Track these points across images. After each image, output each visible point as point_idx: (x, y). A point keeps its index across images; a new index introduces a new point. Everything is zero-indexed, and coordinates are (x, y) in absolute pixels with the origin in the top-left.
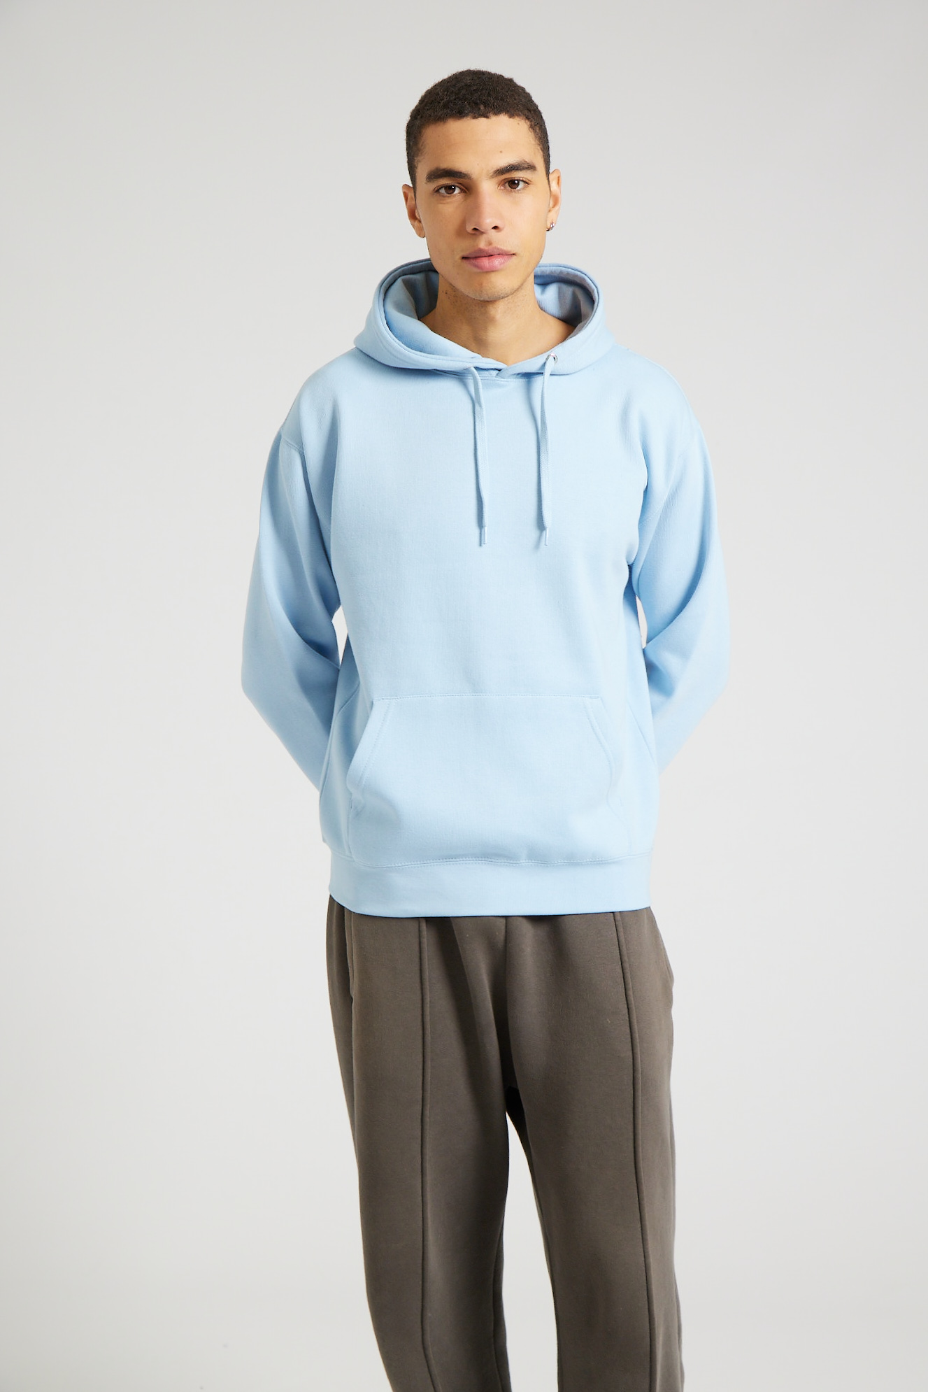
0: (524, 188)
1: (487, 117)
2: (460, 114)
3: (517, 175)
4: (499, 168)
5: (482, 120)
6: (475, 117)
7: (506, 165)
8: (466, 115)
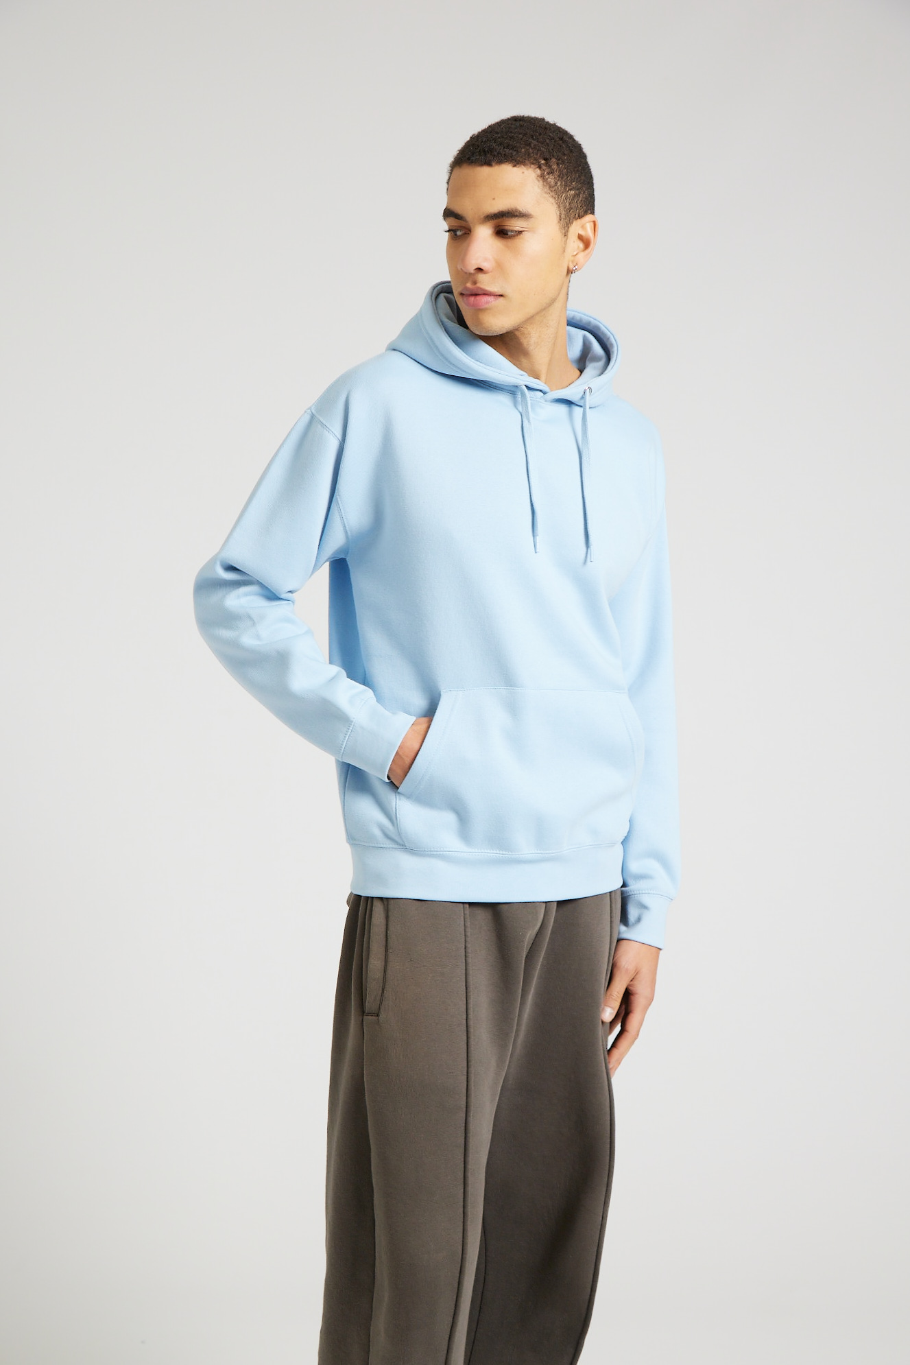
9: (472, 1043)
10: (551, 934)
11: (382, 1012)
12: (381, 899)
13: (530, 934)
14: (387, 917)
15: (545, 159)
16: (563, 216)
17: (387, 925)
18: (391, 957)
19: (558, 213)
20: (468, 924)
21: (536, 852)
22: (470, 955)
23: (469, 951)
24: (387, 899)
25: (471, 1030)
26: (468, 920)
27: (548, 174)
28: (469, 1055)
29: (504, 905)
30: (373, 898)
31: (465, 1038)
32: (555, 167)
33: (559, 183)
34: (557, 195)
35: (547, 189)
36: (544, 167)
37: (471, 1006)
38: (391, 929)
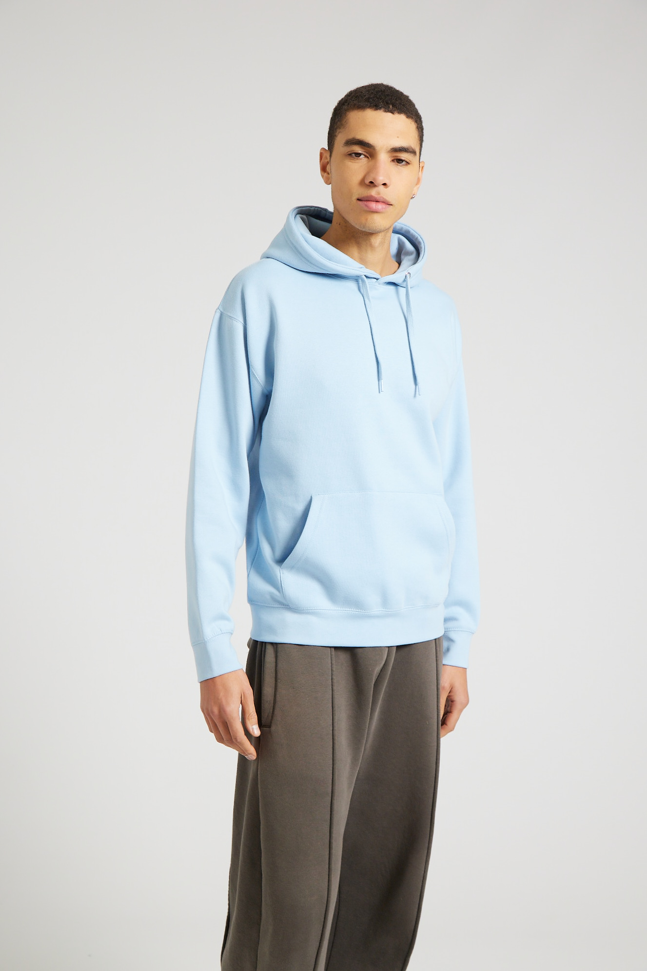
0: (406, 165)
1: (393, 113)
2: (376, 107)
3: (403, 156)
4: (394, 147)
5: (390, 114)
6: (385, 111)
7: (400, 146)
8: (380, 109)
9: (337, 746)
10: (392, 669)
11: (273, 725)
12: (272, 644)
13: (378, 669)
14: (276, 657)
17: (276, 662)
18: (279, 685)
20: (334, 662)
21: (382, 609)
22: (335, 685)
23: (335, 681)
24: (276, 644)
25: (336, 738)
26: (334, 659)
28: (334, 756)
29: (359, 649)
30: (266, 643)
31: (332, 743)
37: (336, 720)
38: (280, 665)
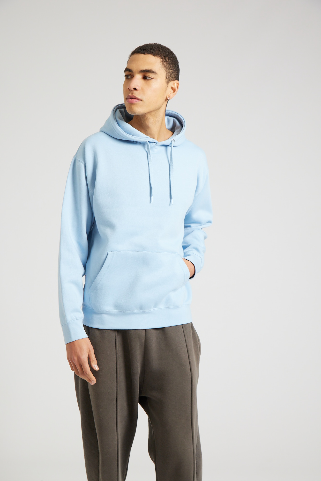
4: (141, 70)
15: (164, 57)
16: (167, 78)
19: (166, 76)
27: (165, 61)
32: (167, 60)
33: (168, 66)
34: (167, 70)
35: (163, 66)
36: (164, 59)
